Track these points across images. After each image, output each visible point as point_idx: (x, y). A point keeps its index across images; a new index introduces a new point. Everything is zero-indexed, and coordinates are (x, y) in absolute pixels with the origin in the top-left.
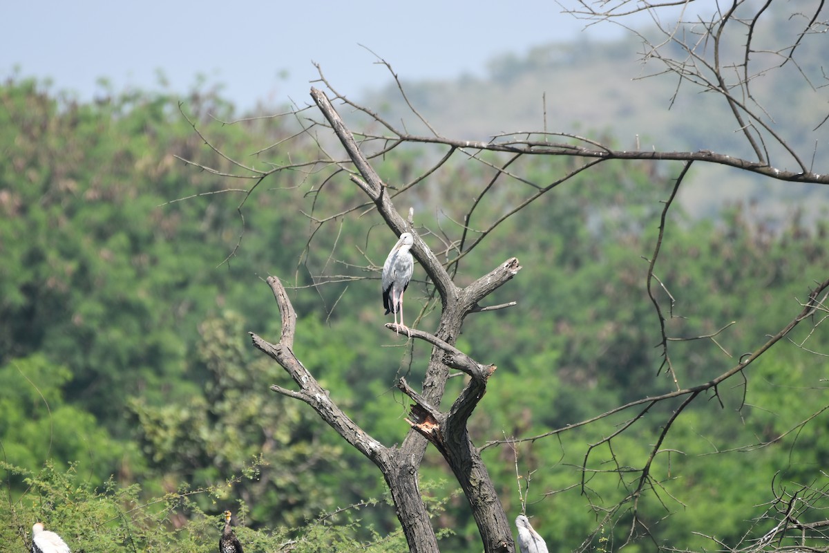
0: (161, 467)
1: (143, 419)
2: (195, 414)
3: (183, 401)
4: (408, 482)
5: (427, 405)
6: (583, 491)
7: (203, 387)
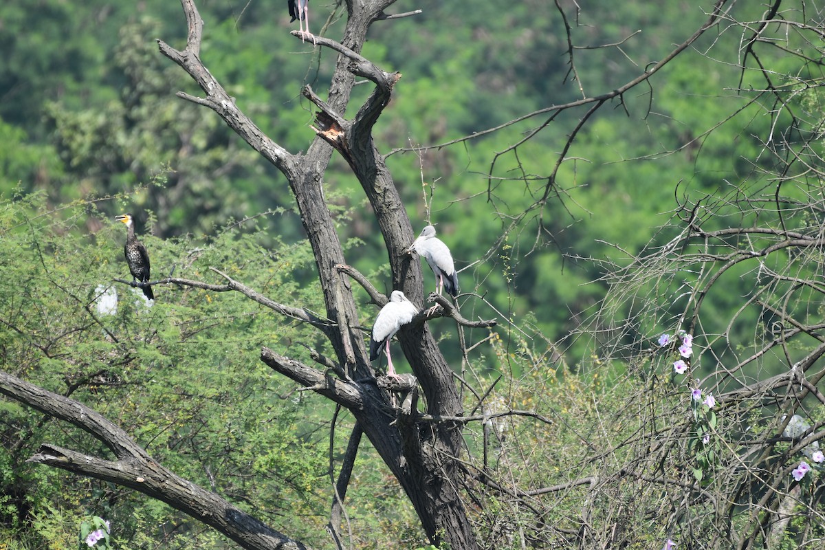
0: (78, 171)
1: (60, 123)
2: (112, 120)
3: (101, 107)
4: (313, 189)
5: (332, 112)
6: (489, 199)
7: (121, 91)
